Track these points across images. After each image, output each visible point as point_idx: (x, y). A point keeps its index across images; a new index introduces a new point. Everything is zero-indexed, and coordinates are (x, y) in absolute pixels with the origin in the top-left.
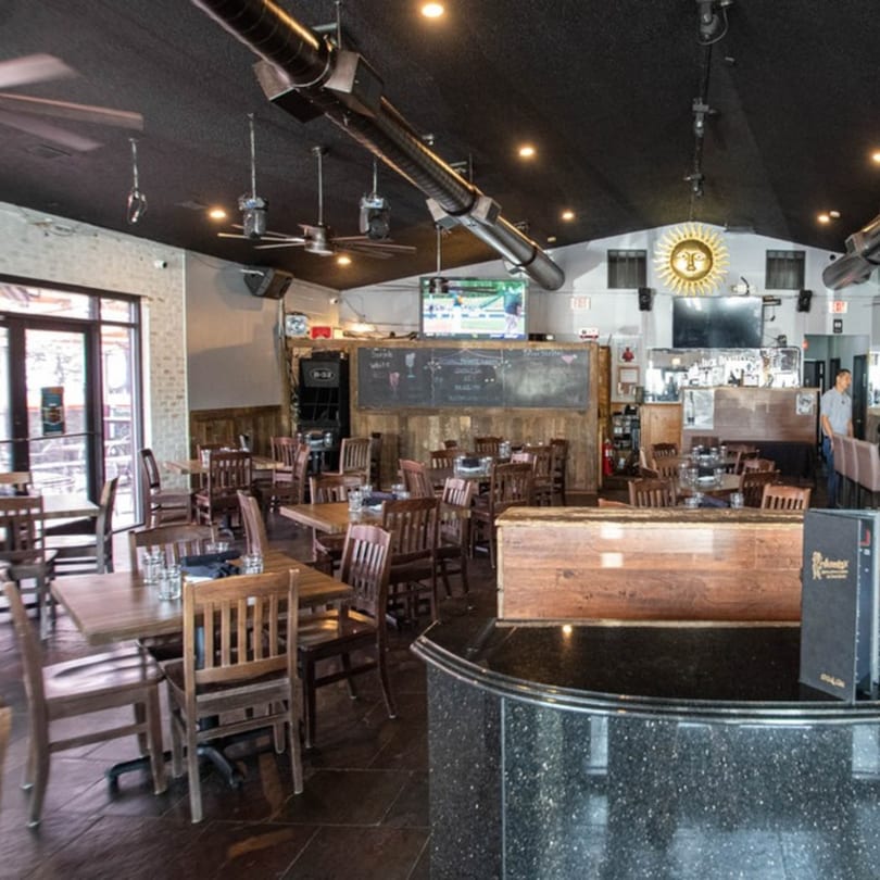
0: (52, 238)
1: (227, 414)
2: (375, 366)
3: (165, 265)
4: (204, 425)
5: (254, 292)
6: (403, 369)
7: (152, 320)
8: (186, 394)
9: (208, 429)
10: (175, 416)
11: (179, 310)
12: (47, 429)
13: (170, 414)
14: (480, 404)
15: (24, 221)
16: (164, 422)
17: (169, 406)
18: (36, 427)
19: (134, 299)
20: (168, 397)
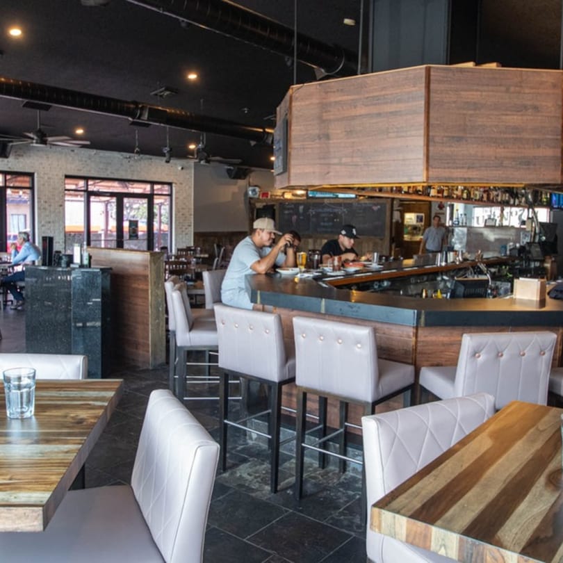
0: (132, 163)
1: (215, 234)
2: (286, 212)
3: (182, 169)
4: (201, 239)
5: (230, 176)
6: (297, 213)
7: (176, 192)
8: (192, 225)
9: (204, 241)
10: (186, 234)
11: (190, 187)
12: (130, 236)
13: (184, 233)
14: (332, 232)
15: (122, 157)
16: (181, 236)
17: (184, 229)
18: (126, 235)
19: (170, 184)
20: (183, 226)
